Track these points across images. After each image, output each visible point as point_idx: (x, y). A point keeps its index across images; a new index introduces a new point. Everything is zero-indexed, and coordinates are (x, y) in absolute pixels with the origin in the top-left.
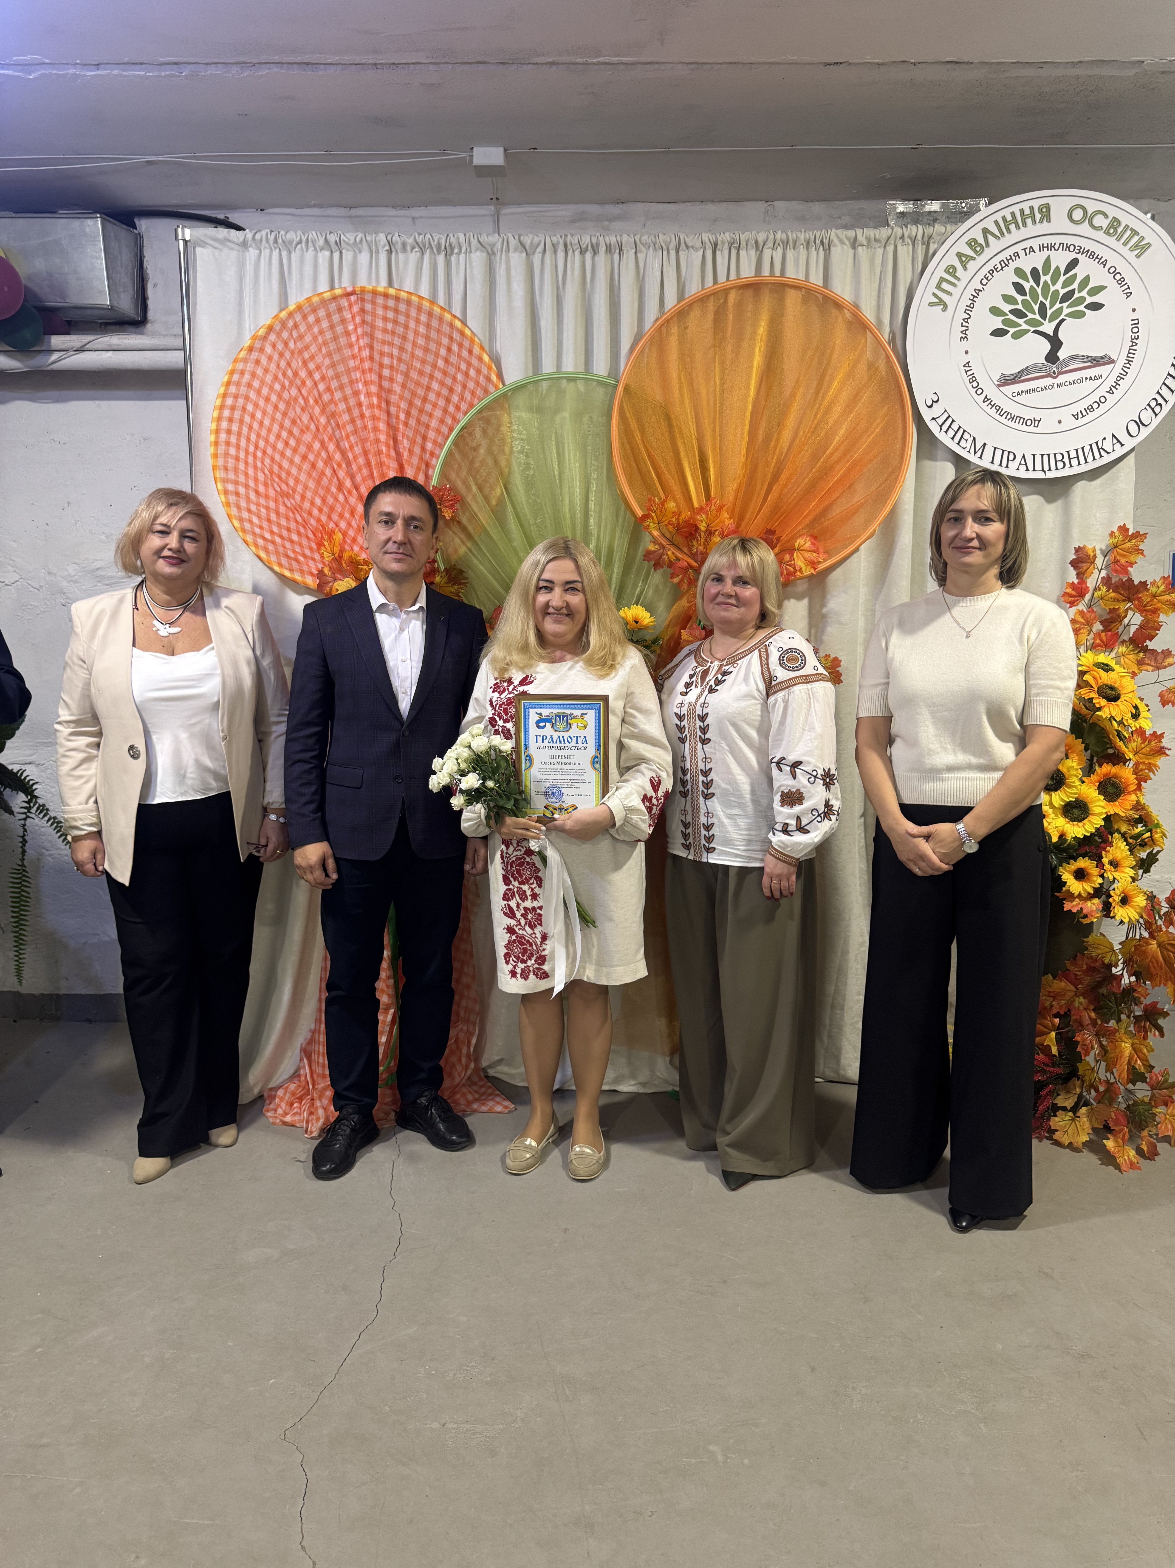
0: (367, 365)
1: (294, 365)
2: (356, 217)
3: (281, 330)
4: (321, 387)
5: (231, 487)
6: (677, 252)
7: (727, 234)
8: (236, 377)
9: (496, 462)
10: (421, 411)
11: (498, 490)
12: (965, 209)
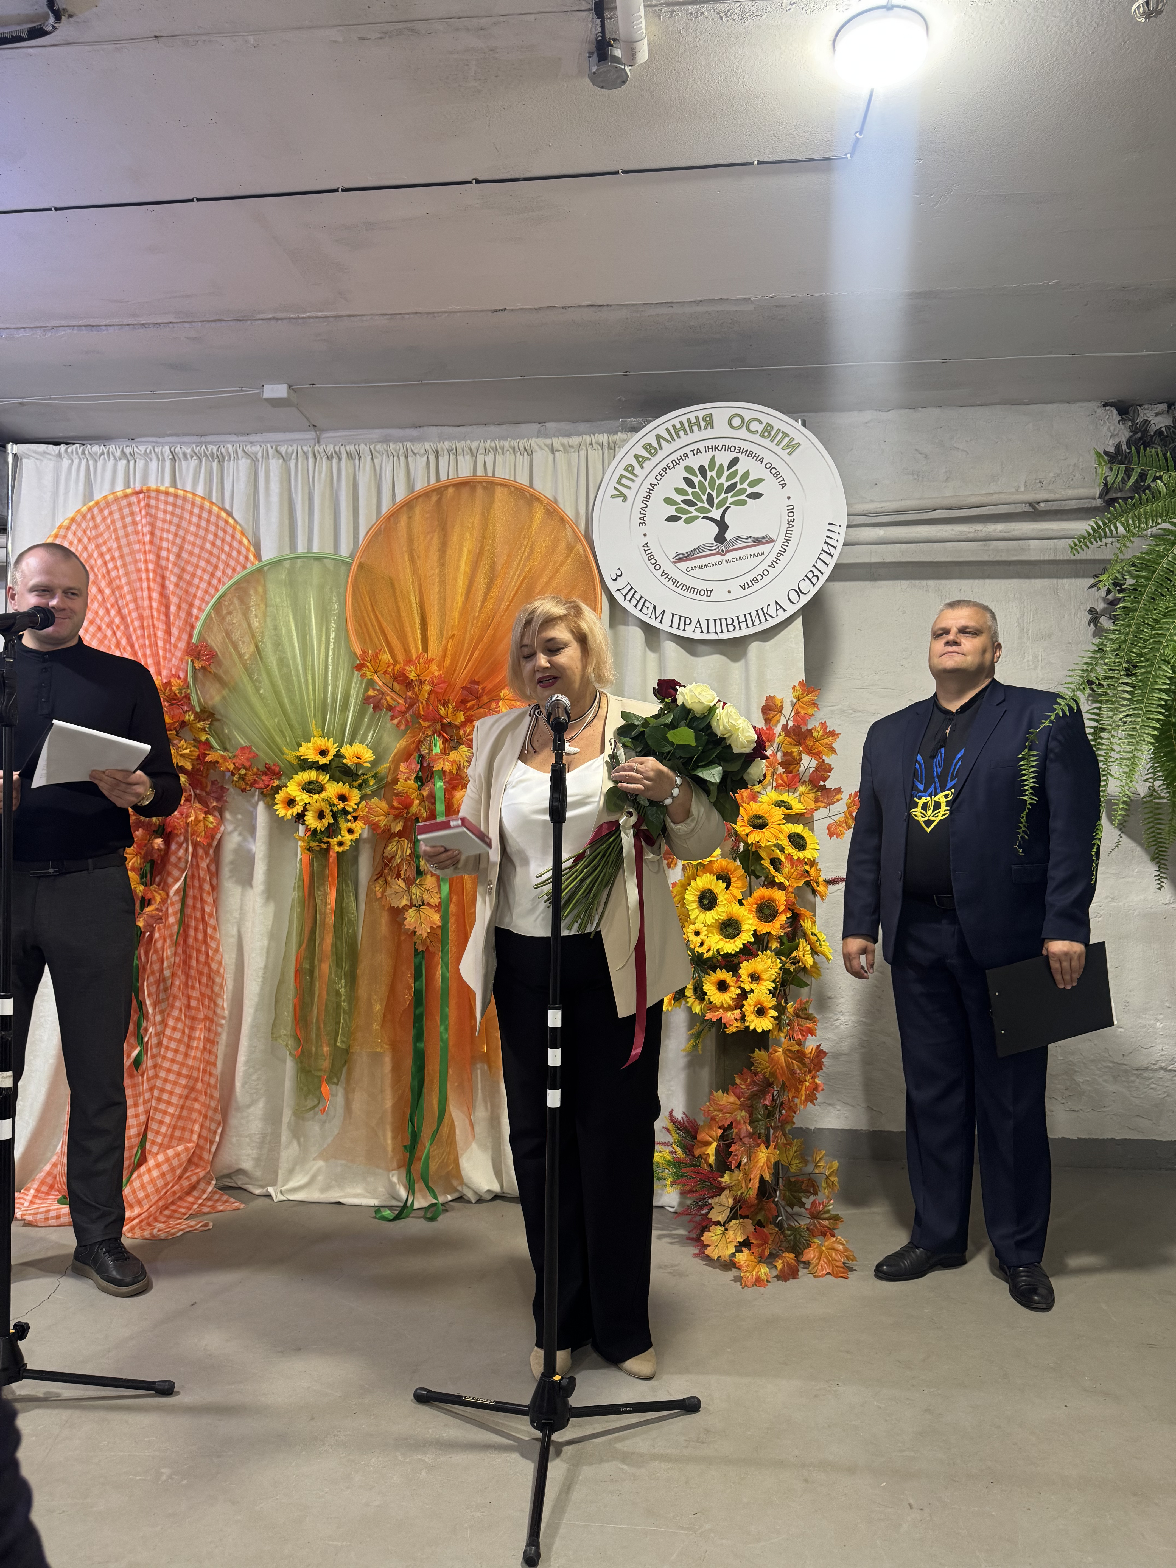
3: (82, 521)
6: (406, 457)
9: (249, 624)
10: (189, 583)
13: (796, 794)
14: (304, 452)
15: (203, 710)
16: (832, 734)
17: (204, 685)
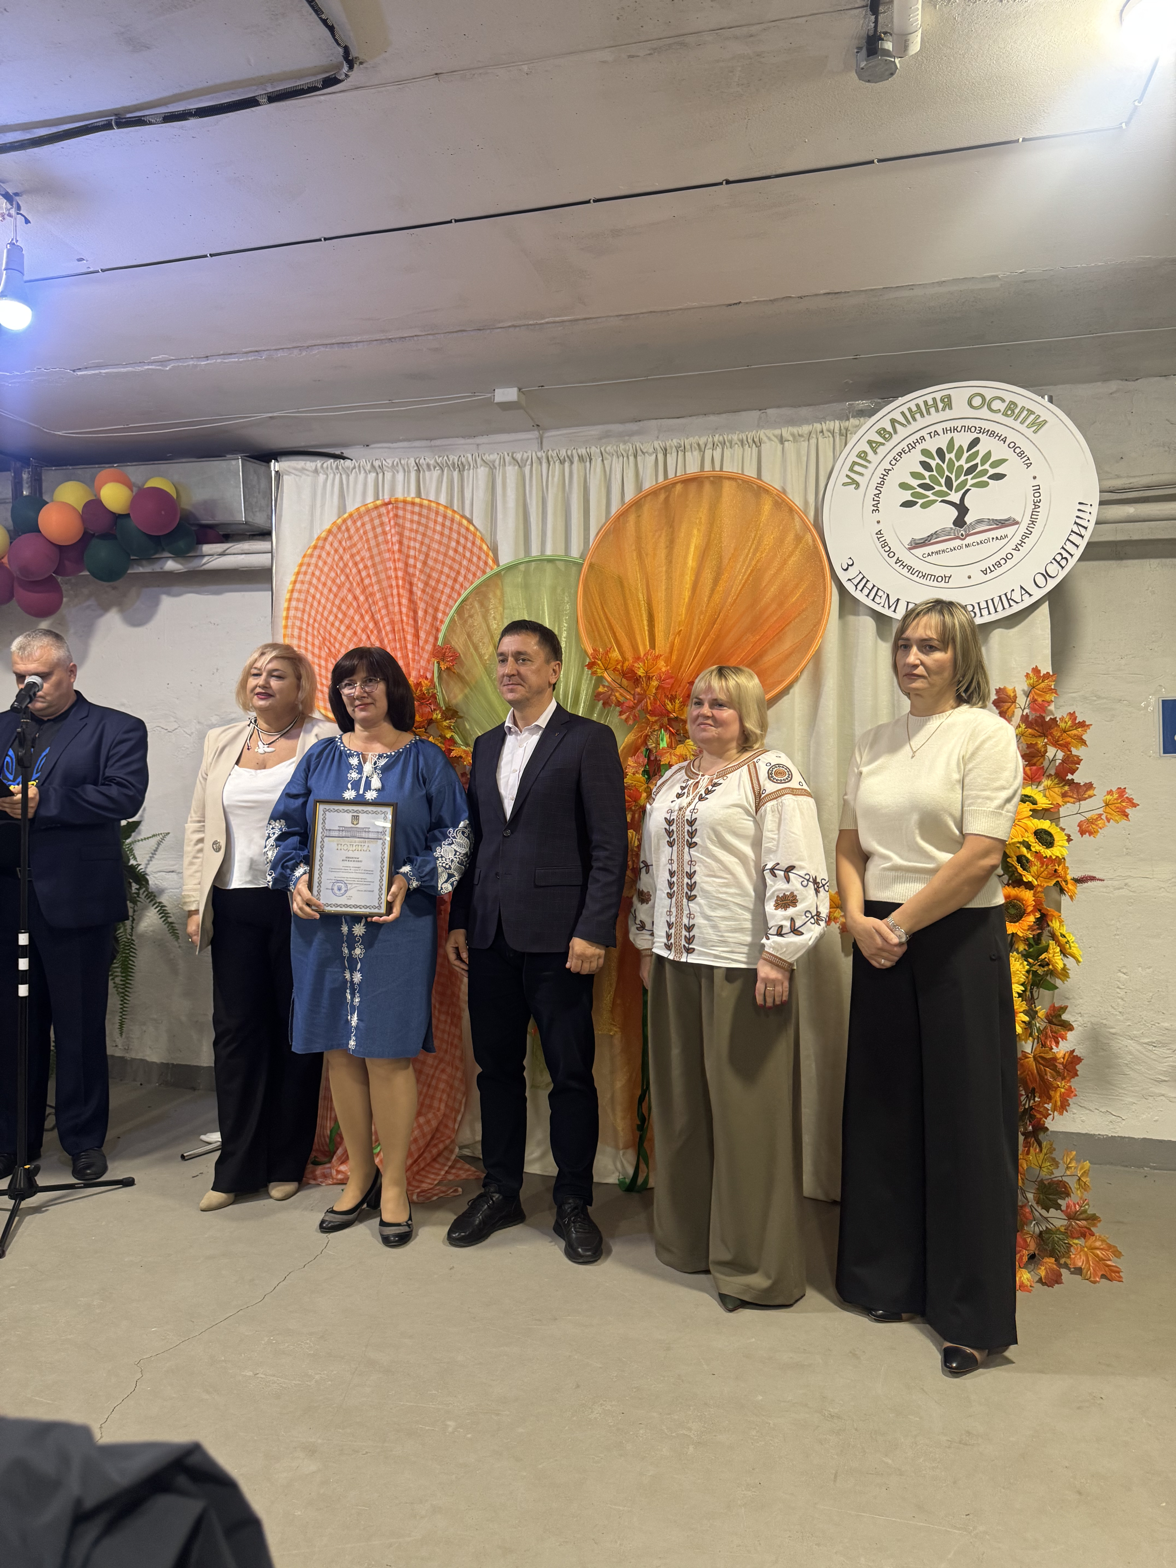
0: (397, 556)
1: (345, 558)
4: (364, 574)
6: (635, 457)
7: (673, 441)
10: (435, 589)
13: (1041, 788)
14: (538, 458)
15: (448, 709)
16: (1082, 725)
17: (448, 684)
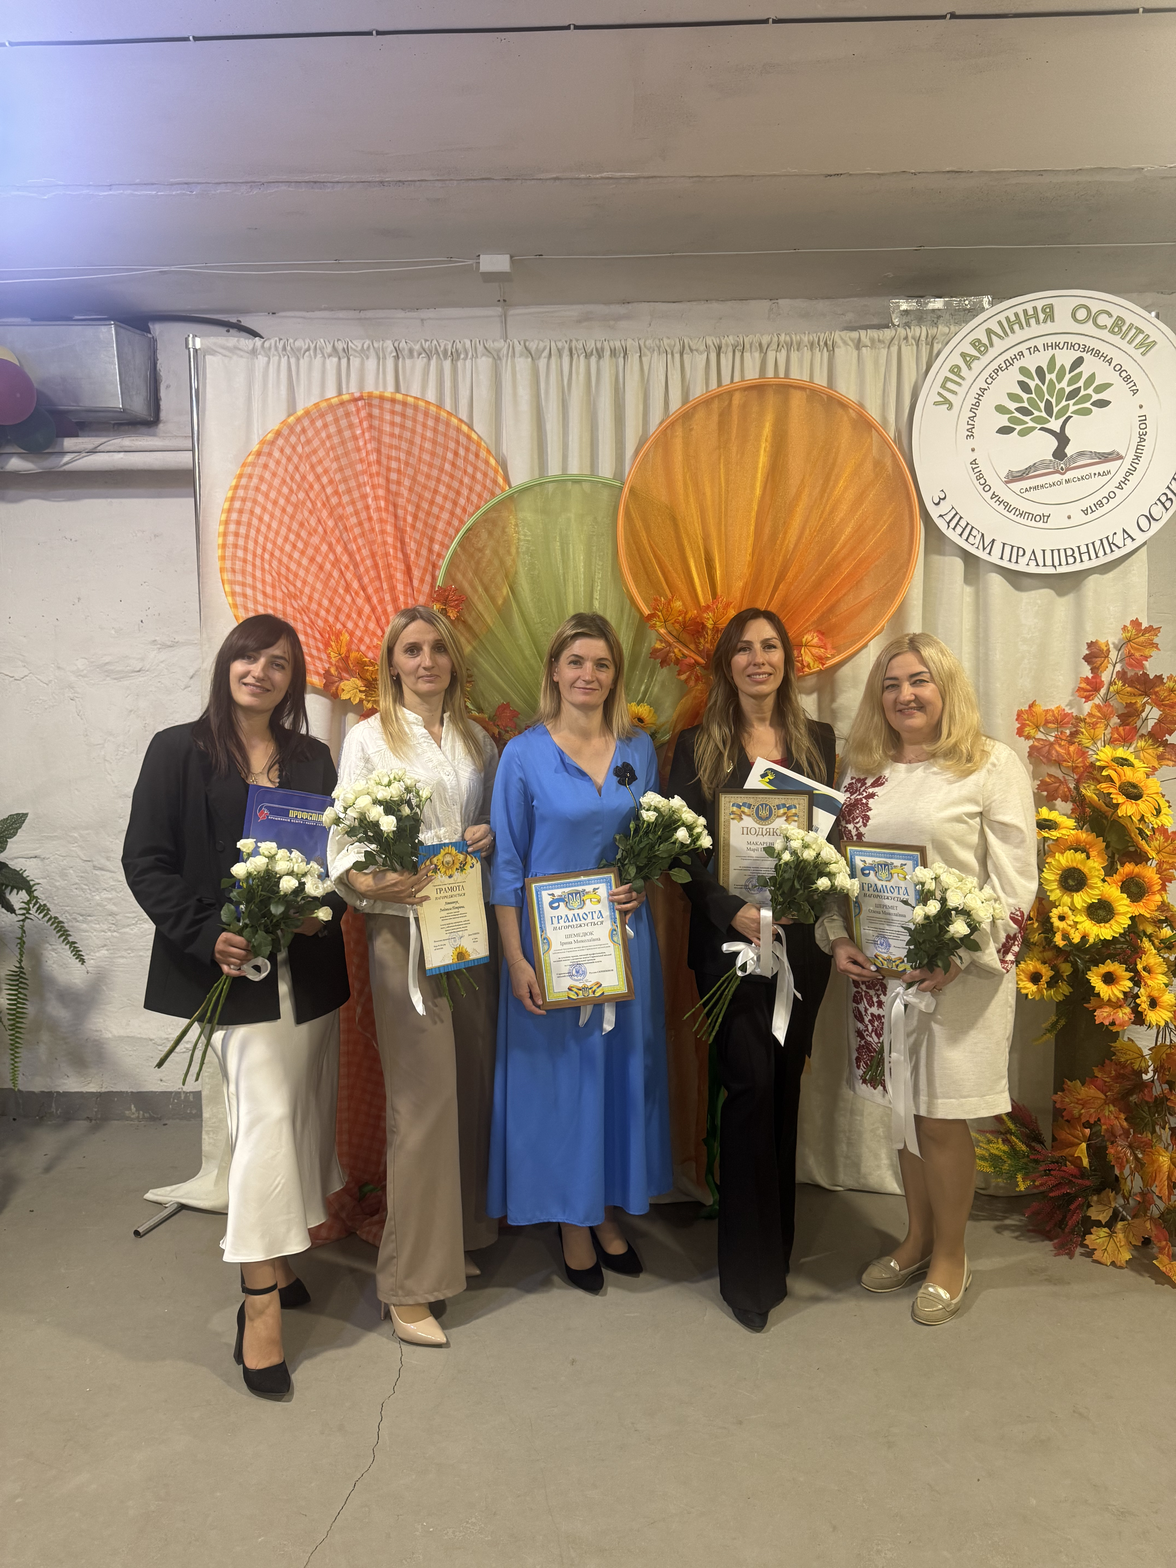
0: (374, 469)
1: (302, 469)
2: (365, 319)
3: (289, 435)
4: (329, 490)
5: (238, 589)
6: (682, 355)
7: (731, 337)
8: (244, 481)
9: (502, 562)
10: (428, 514)
11: (505, 590)
12: (969, 307)
13: (1132, 749)
14: (558, 349)
